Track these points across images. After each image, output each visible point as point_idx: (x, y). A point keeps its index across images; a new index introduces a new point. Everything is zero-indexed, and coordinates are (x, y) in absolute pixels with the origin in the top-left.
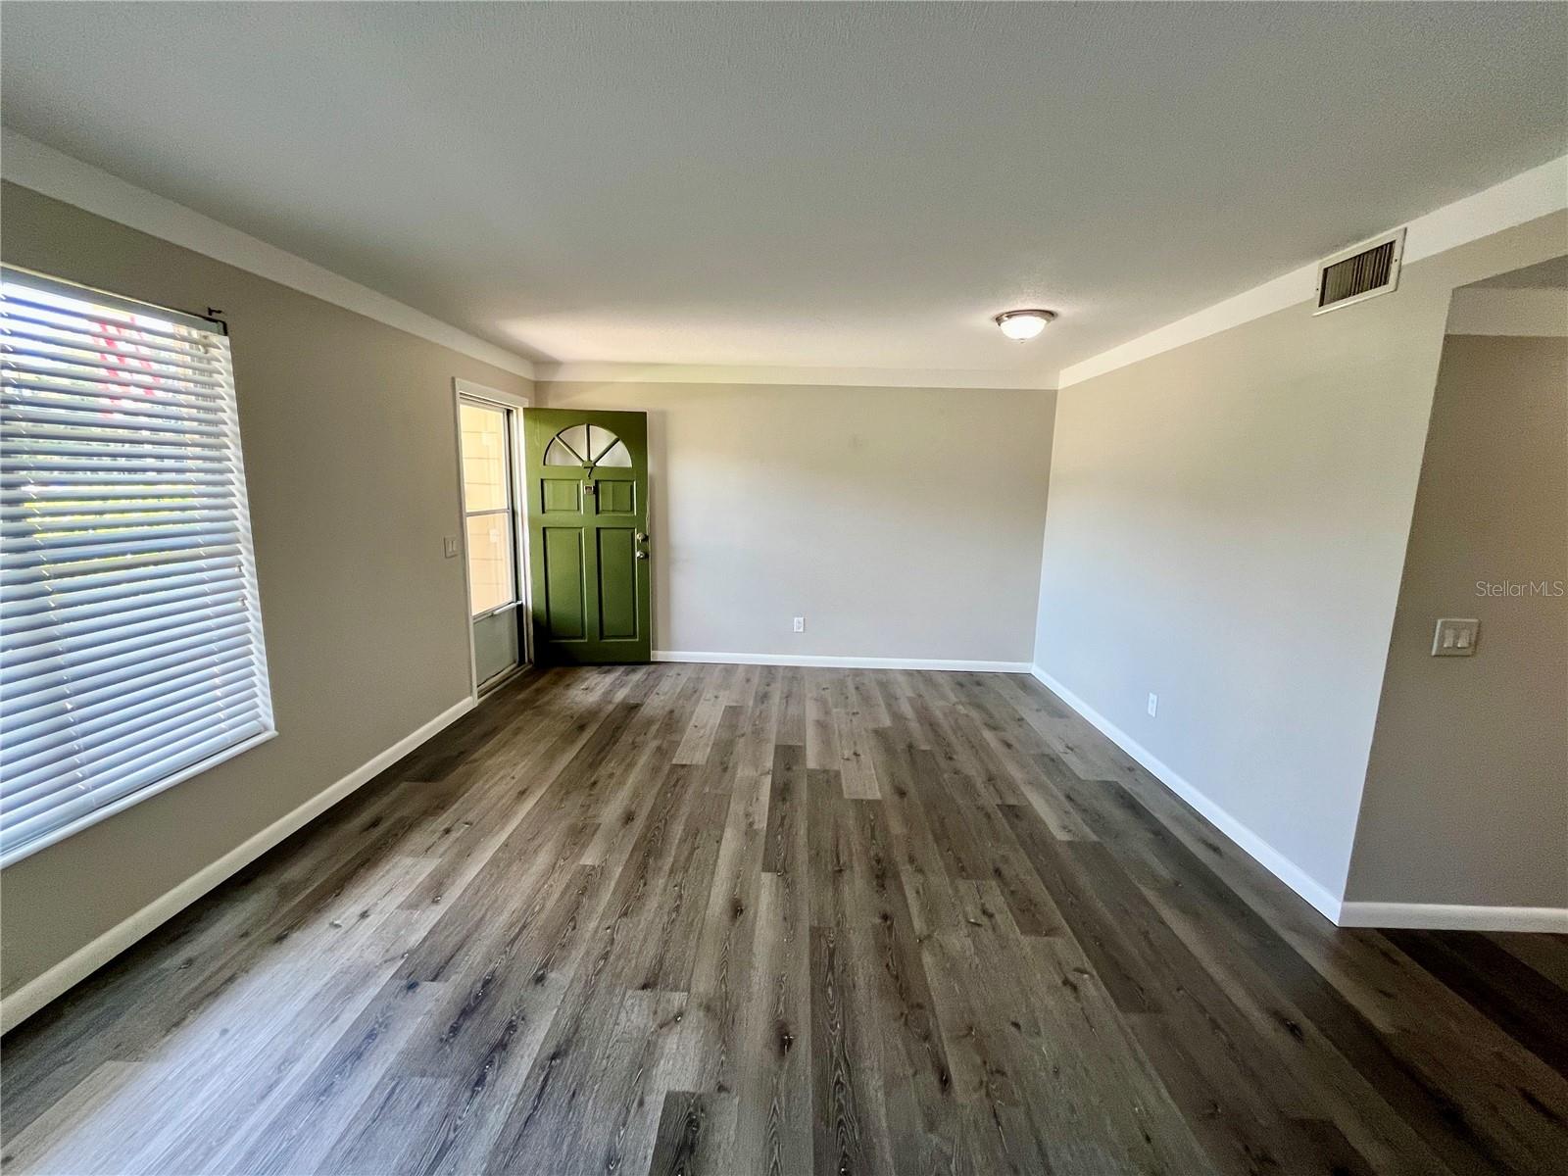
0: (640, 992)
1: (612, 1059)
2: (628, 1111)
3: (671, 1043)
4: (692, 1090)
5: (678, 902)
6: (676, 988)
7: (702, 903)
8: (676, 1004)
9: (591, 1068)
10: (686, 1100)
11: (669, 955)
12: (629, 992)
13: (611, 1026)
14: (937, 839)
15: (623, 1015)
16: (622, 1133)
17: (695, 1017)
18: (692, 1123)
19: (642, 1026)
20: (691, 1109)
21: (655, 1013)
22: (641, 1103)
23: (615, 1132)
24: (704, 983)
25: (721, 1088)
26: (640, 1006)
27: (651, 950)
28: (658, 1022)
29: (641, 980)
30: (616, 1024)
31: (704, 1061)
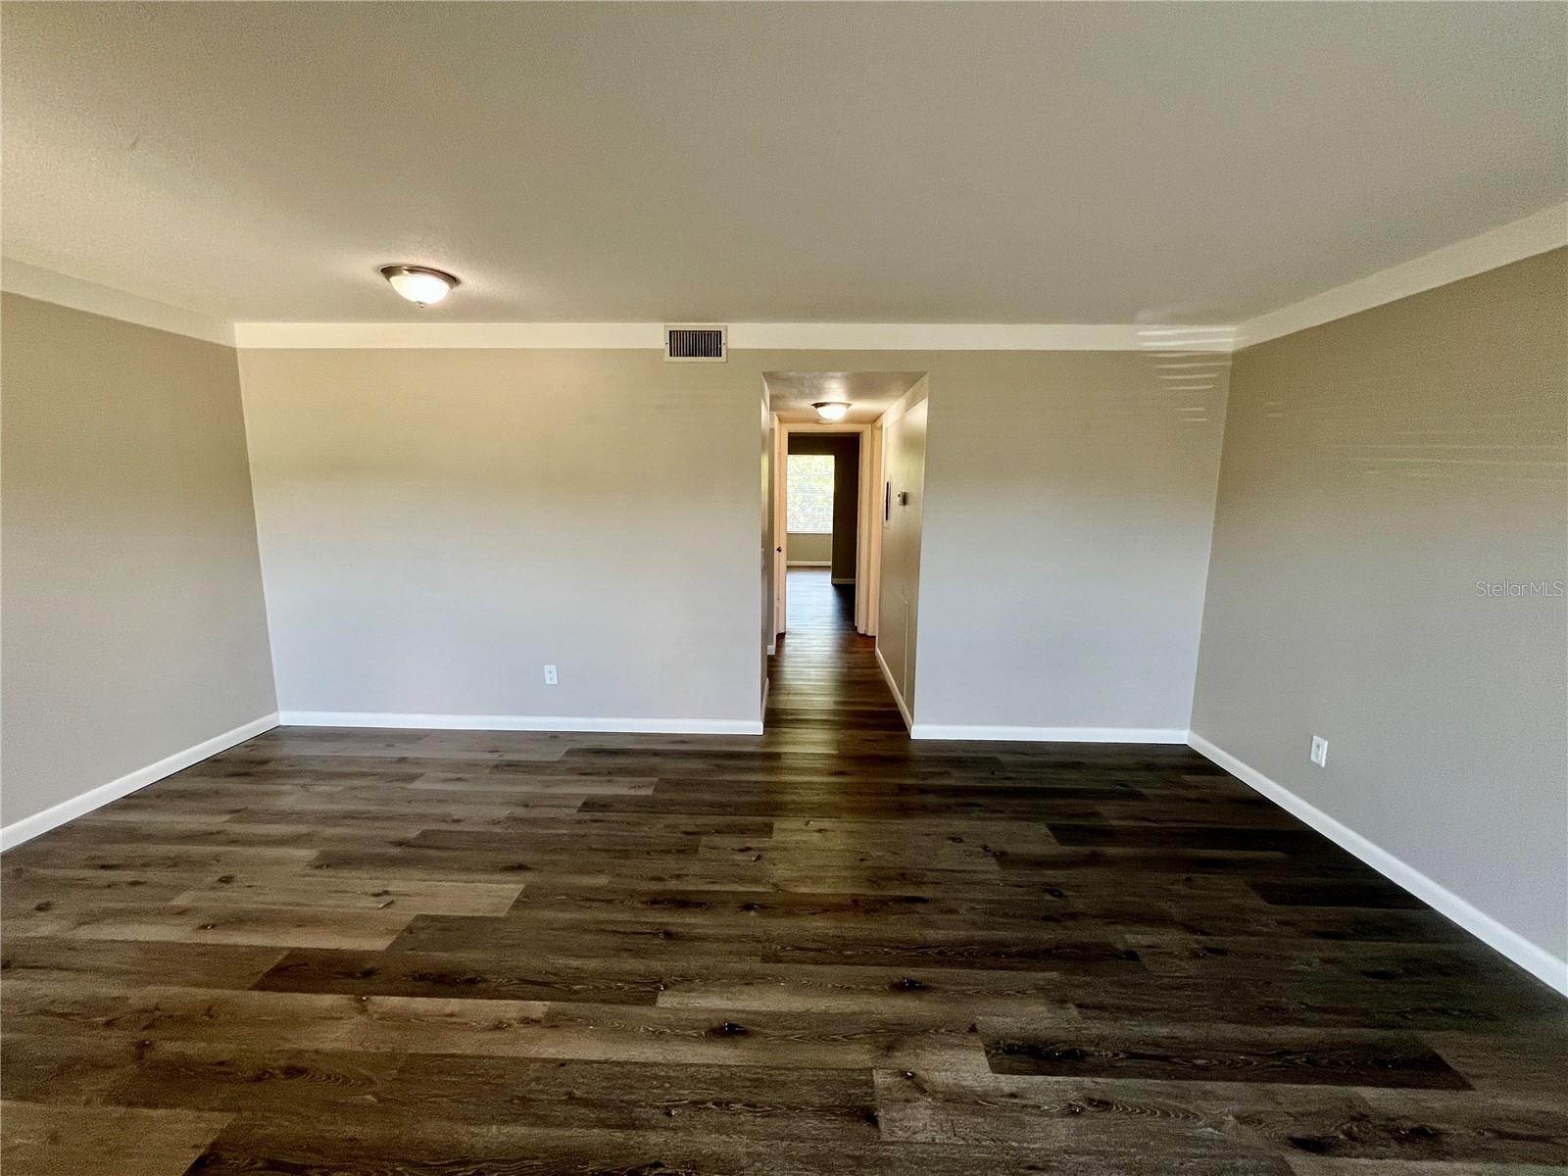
0: (882, 1126)
1: (978, 1136)
2: (1025, 1106)
3: (941, 1078)
4: (984, 1053)
5: (710, 1105)
6: (870, 1083)
7: (715, 1073)
8: (889, 1080)
9: (996, 1157)
10: (993, 1057)
11: (816, 1100)
12: (886, 1137)
13: (937, 1148)
14: (627, 858)
15: (919, 1137)
16: (1046, 1108)
17: (903, 1059)
18: (1011, 1050)
19: (929, 1112)
20: (1001, 1051)
21: (907, 1101)
22: (1013, 1095)
23: (1046, 1114)
24: (858, 1056)
25: (973, 1029)
26: (901, 1120)
27: (810, 1125)
28: (917, 1095)
29: (864, 1128)
30: (933, 1143)
31: (952, 1047)
